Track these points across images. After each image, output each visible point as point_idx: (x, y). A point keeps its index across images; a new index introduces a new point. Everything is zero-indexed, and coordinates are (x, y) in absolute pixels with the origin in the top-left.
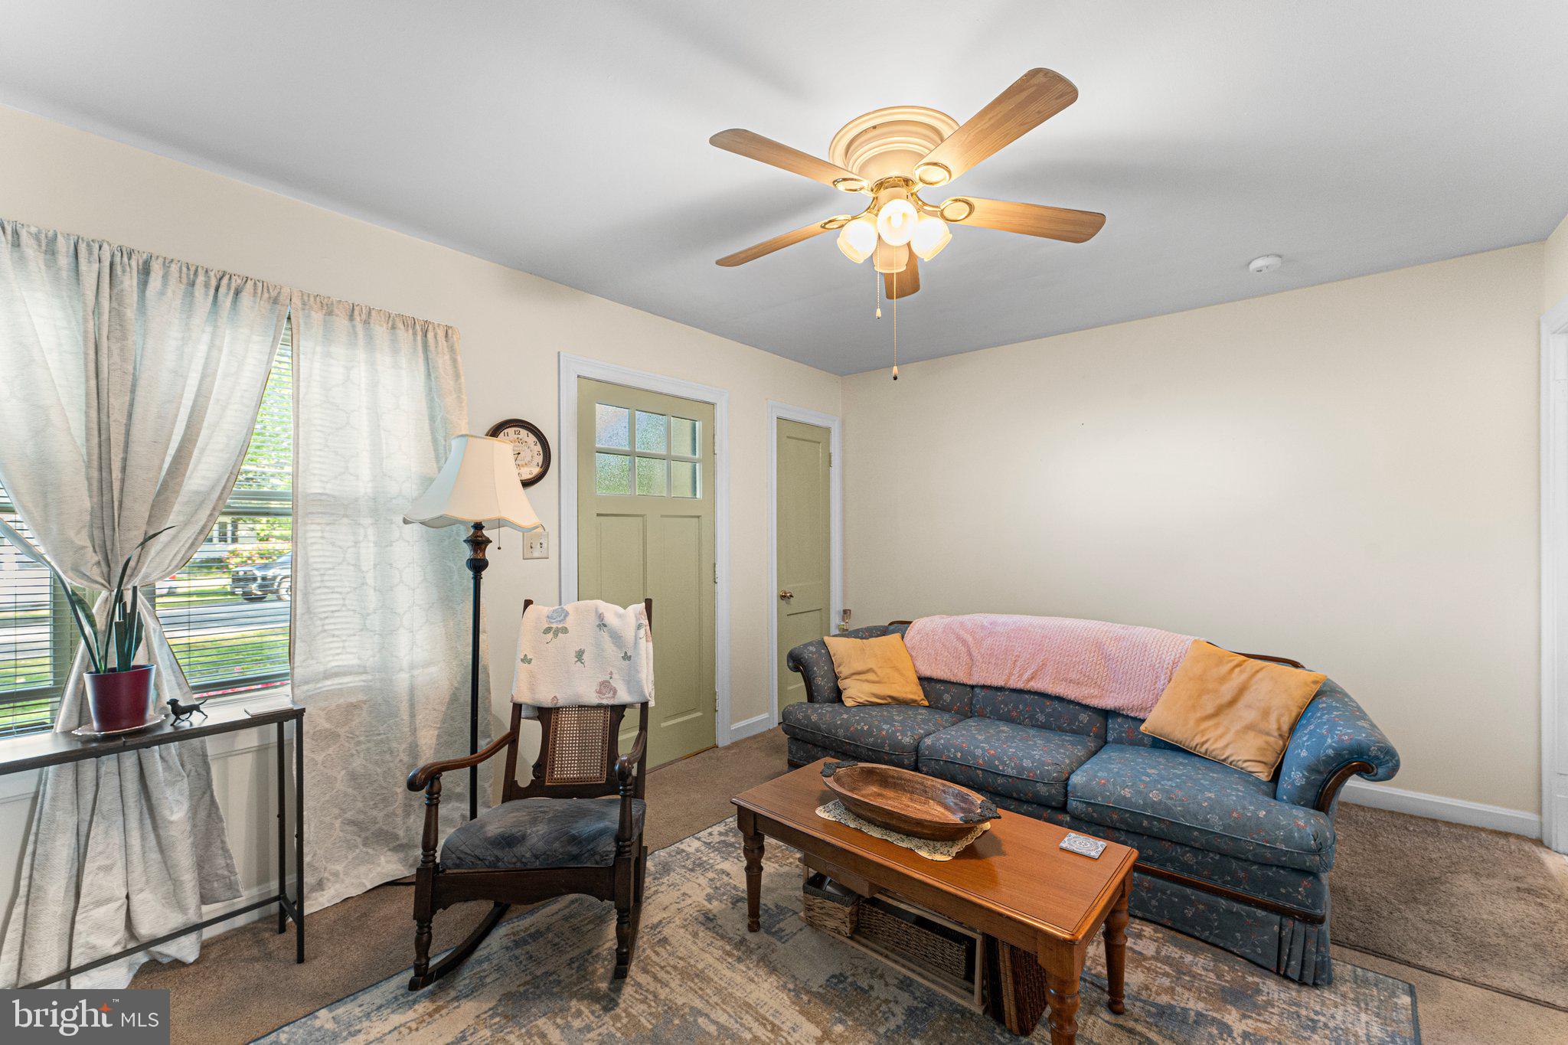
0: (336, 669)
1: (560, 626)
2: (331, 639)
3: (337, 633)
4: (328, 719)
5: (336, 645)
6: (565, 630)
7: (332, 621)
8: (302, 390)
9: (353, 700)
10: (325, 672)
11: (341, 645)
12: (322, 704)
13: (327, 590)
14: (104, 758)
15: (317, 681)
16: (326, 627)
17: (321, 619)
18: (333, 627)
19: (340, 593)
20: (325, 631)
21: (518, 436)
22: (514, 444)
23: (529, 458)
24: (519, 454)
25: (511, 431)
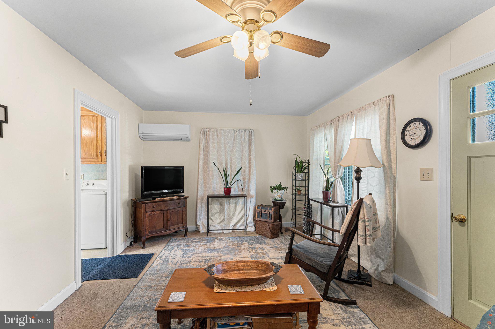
21: (415, 125)
22: (413, 130)
23: (420, 134)
24: (415, 133)
25: (412, 125)
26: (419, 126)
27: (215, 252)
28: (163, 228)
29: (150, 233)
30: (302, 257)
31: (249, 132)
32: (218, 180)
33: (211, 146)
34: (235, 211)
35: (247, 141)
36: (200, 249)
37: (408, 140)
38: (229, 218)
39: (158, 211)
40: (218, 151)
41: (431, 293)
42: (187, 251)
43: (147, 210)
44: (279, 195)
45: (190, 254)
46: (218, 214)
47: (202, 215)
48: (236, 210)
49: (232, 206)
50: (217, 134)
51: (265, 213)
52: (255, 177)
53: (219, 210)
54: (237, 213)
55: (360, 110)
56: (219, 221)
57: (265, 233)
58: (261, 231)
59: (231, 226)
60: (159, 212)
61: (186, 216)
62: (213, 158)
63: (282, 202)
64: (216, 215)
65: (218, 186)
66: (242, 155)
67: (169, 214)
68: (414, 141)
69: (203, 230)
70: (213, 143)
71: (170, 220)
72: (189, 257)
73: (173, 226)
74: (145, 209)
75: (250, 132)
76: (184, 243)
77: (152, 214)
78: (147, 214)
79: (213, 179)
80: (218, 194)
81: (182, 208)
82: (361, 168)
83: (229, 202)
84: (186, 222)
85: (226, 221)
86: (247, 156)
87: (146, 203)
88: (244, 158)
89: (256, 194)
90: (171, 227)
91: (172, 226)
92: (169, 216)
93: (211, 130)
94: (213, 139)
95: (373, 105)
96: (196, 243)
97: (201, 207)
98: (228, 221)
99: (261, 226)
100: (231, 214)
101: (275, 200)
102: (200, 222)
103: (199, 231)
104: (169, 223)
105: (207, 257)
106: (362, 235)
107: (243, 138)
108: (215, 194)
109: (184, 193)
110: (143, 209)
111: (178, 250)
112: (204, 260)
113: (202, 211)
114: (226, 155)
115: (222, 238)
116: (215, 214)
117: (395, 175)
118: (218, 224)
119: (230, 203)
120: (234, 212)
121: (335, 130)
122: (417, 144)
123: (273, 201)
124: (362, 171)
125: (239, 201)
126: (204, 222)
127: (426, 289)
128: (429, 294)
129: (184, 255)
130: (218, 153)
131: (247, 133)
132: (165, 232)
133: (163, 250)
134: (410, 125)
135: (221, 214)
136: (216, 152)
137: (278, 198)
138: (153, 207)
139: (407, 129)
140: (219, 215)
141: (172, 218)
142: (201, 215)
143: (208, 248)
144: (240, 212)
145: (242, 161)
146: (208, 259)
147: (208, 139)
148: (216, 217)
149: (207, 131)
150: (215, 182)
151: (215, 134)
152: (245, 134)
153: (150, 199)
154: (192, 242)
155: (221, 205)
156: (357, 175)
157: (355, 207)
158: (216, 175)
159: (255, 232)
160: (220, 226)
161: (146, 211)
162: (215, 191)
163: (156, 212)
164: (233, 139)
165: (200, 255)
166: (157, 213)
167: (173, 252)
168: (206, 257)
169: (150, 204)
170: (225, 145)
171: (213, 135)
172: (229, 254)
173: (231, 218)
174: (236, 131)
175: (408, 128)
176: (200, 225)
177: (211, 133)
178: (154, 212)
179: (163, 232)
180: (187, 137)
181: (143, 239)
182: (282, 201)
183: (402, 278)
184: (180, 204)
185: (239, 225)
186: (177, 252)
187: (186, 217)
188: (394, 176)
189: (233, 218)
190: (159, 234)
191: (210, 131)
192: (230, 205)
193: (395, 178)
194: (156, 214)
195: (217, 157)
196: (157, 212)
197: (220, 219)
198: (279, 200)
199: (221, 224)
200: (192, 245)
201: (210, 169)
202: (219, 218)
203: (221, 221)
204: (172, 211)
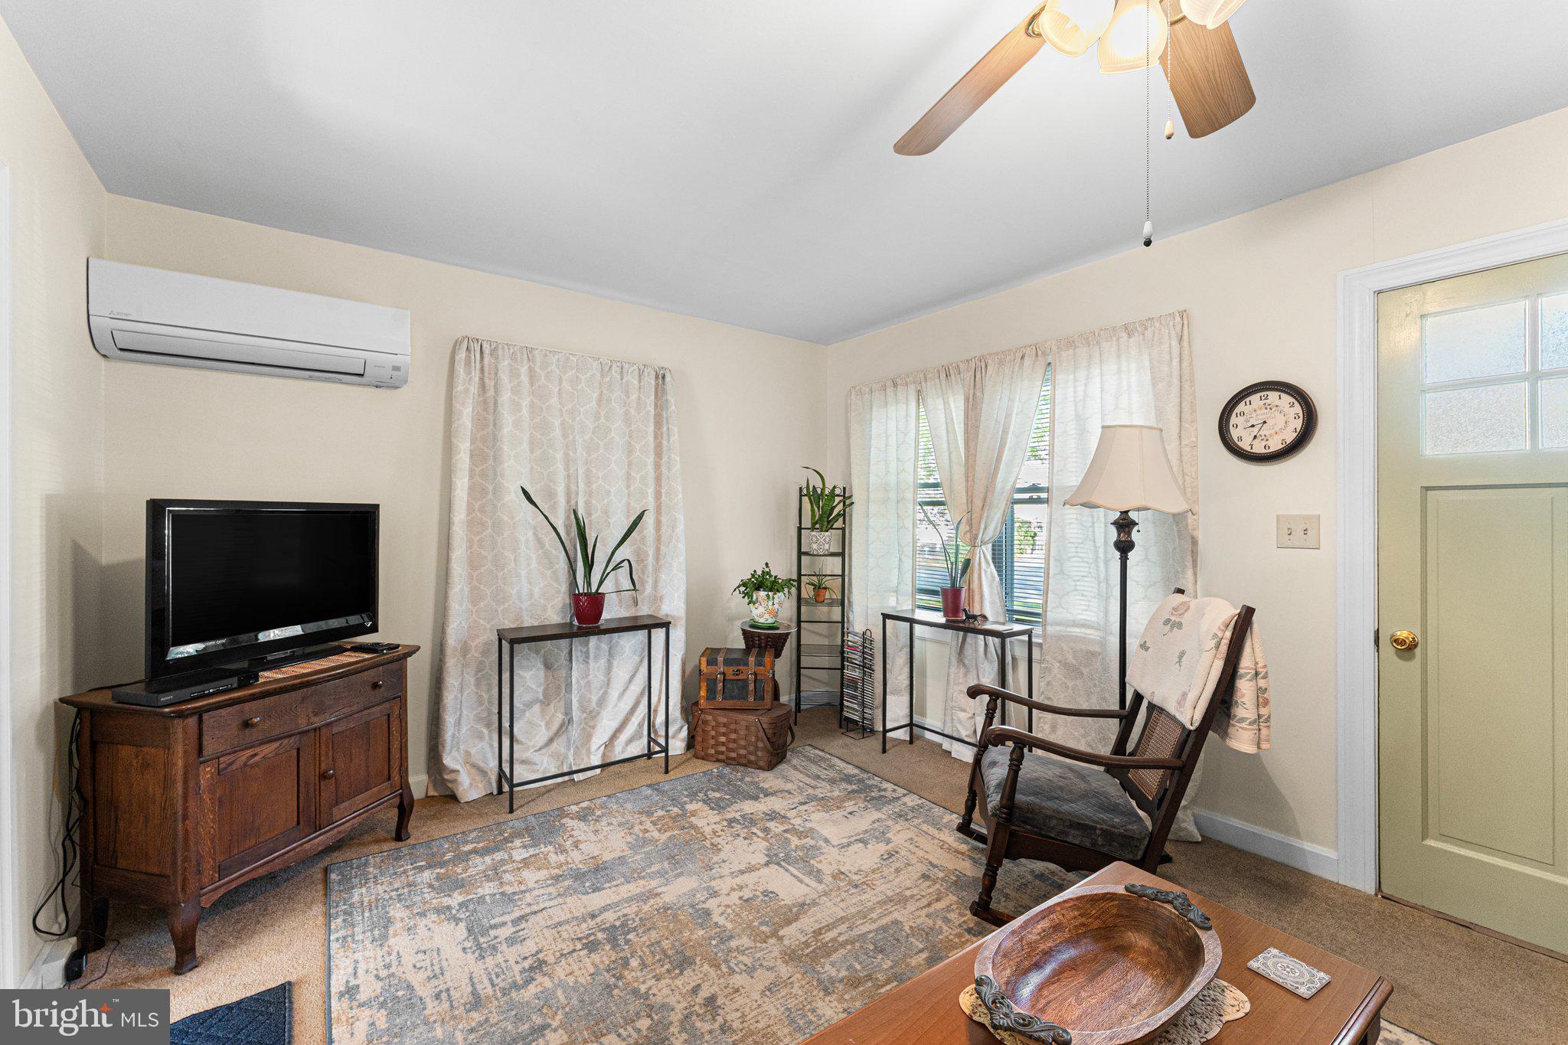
0: (1082, 622)
1: (1177, 620)
2: (1081, 598)
3: (1084, 593)
4: (1074, 657)
5: (1083, 603)
6: (1179, 625)
7: (1082, 583)
8: (1057, 411)
9: (1091, 648)
10: (1074, 621)
11: (1087, 603)
12: (1072, 644)
13: (1079, 559)
14: (969, 634)
15: (1067, 626)
16: (1078, 588)
17: (1074, 581)
18: (1082, 588)
19: (1087, 563)
20: (1077, 590)
21: (1266, 401)
22: (1259, 412)
23: (1282, 424)
24: (1265, 422)
25: (1255, 398)
26: (1277, 402)
27: (613, 879)
28: (298, 824)
29: (222, 871)
30: (1054, 822)
31: (657, 377)
32: (534, 565)
33: (507, 418)
34: (608, 685)
35: (651, 409)
36: (531, 885)
37: (1240, 439)
38: (585, 715)
39: (271, 741)
40: (533, 444)
41: (1313, 841)
42: (475, 911)
43: (209, 748)
44: (770, 607)
45: (504, 924)
46: (537, 708)
47: (464, 721)
48: (609, 680)
49: (597, 667)
50: (531, 370)
51: (740, 677)
52: (681, 547)
53: (541, 690)
54: (614, 694)
55: (1070, 343)
56: (543, 736)
57: (743, 752)
58: (723, 749)
59: (593, 748)
60: (276, 745)
61: (407, 741)
62: (516, 472)
63: (776, 632)
64: (527, 714)
65: (536, 590)
66: (630, 464)
67: (327, 747)
68: (1264, 443)
69: (470, 788)
70: (516, 407)
71: (331, 777)
72: (511, 941)
73: (344, 801)
74: (194, 743)
75: (661, 377)
76: (428, 876)
77: (234, 767)
78: (207, 773)
79: (515, 560)
80: (536, 624)
81: (387, 705)
82: (1133, 515)
83: (584, 650)
84: (407, 768)
85: (575, 732)
86: (649, 467)
87: (199, 713)
88: (638, 476)
89: (687, 613)
90: (335, 810)
91: (342, 806)
92: (327, 755)
93: (503, 348)
94: (516, 391)
95: (1124, 335)
96: (488, 859)
97: (461, 690)
98: (583, 729)
99: (723, 730)
100: (594, 699)
101: (752, 626)
102: (455, 753)
103: (453, 798)
104: (328, 791)
105: (601, 913)
106: (1253, 718)
107: (634, 397)
108: (526, 625)
109: (377, 631)
110: (179, 749)
111: (425, 921)
112: (600, 936)
113: (464, 704)
114: (568, 461)
115: (584, 805)
116: (524, 711)
117: (1195, 533)
118: (540, 749)
119: (587, 657)
120: (603, 691)
121: (967, 400)
122: (1270, 451)
123: (745, 632)
124: (1135, 524)
125: (622, 642)
126: (473, 751)
127: (1298, 835)
128: (1307, 846)
129: (482, 940)
130: (532, 451)
131: (650, 380)
132: (307, 846)
133: (334, 946)
134: (1247, 400)
135: (549, 704)
136: (525, 446)
137: (765, 619)
138: (247, 724)
139: (1238, 410)
140: (543, 712)
141: (340, 764)
142: (458, 722)
143: (565, 868)
144: (627, 687)
145: (628, 487)
146: (618, 923)
147: (487, 388)
148: (530, 722)
149: (487, 351)
150: (523, 573)
151: (524, 369)
152: (640, 381)
153: (225, 681)
154: (462, 858)
155: (548, 666)
156: (1123, 537)
157: (1228, 634)
158: (527, 541)
159: (689, 755)
160: (550, 756)
161: (205, 753)
162: (524, 612)
163: (257, 750)
164: (595, 395)
165: (559, 915)
166: (267, 751)
167: (399, 942)
168: (593, 916)
169: (224, 712)
170: (564, 420)
171: (514, 374)
172: (681, 874)
173: (592, 716)
174: (607, 369)
175: (1241, 407)
176: (458, 767)
177: (506, 363)
178: (250, 752)
179: (294, 848)
180: (397, 368)
181: (186, 913)
182: (778, 628)
183: (1218, 817)
184: (380, 687)
185: (624, 737)
186: (421, 931)
187: (406, 746)
188: (1193, 538)
189: (598, 713)
190: (277, 861)
191: (500, 352)
192: (588, 663)
193: (1194, 542)
194: (257, 758)
195: (532, 467)
196: (265, 747)
197: (548, 725)
198: (770, 628)
199: (555, 745)
200: (472, 871)
201: (506, 519)
202: (543, 724)
203: (551, 734)
204: (340, 729)
